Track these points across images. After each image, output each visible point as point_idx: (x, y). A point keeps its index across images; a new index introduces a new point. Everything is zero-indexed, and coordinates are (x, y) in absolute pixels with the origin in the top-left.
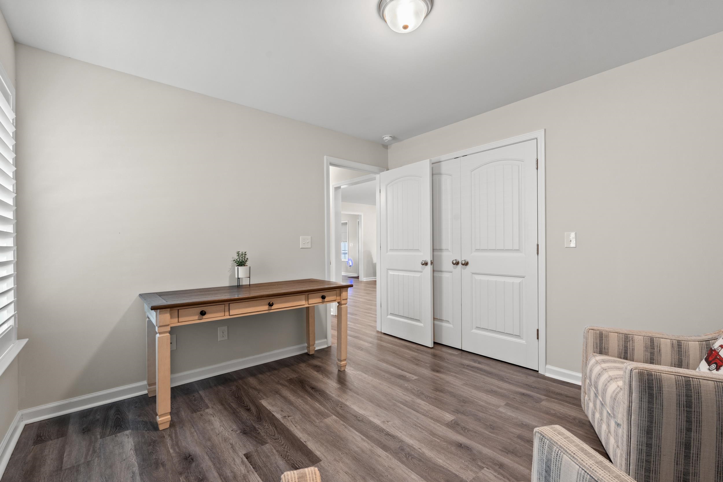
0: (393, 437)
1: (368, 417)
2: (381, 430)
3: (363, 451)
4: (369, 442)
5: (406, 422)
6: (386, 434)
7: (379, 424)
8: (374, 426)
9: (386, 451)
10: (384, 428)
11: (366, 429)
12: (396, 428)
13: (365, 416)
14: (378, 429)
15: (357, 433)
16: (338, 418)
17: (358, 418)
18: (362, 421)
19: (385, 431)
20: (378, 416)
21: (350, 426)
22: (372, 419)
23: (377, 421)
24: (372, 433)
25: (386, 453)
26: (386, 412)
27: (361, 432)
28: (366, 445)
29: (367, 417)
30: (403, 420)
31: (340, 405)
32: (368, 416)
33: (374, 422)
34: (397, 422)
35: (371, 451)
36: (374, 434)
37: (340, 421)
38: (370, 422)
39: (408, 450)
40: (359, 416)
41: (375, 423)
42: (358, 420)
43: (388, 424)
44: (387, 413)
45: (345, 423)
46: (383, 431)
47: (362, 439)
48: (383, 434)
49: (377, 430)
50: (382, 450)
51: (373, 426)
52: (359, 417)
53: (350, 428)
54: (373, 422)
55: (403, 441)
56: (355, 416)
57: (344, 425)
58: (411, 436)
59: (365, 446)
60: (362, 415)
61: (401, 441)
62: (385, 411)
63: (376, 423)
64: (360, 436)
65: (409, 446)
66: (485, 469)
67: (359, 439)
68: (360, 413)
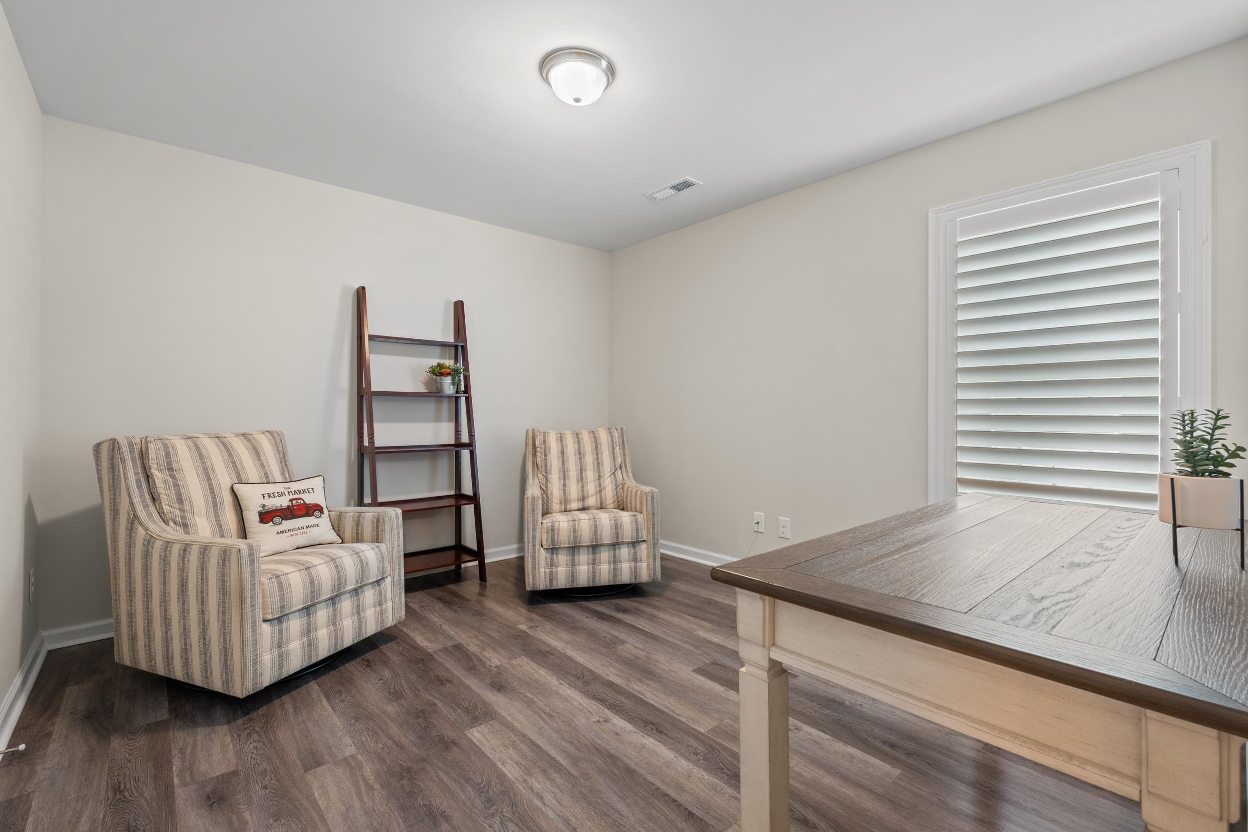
0: (595, 697)
1: (635, 730)
2: (613, 707)
3: (640, 680)
4: (632, 691)
5: (565, 722)
6: (605, 701)
7: (616, 716)
8: (624, 713)
9: (608, 681)
10: (607, 711)
11: (637, 709)
12: (586, 711)
13: (641, 733)
14: (617, 709)
15: (652, 702)
16: (693, 728)
17: (655, 728)
18: (645, 722)
19: (606, 705)
20: (617, 734)
21: (666, 712)
22: (628, 726)
23: (619, 722)
24: (628, 703)
25: (609, 679)
26: (599, 742)
27: (645, 704)
28: (636, 688)
29: (637, 731)
30: (570, 725)
31: (700, 760)
32: (634, 732)
33: (624, 720)
34: (581, 721)
35: (629, 681)
36: (625, 701)
37: (687, 723)
38: (631, 719)
39: (577, 683)
40: (652, 733)
41: (622, 718)
42: (654, 724)
43: (600, 717)
44: (596, 740)
45: (676, 718)
46: (610, 705)
47: (643, 694)
48: (610, 701)
49: (619, 706)
50: (615, 682)
51: (626, 713)
52: (652, 729)
53: (665, 710)
54: (627, 721)
55: (582, 692)
56: (661, 731)
57: (678, 715)
58: (566, 699)
59: (638, 686)
60: (647, 734)
61: (586, 693)
62: (599, 745)
63: (620, 719)
64: (647, 698)
65: (575, 687)
66: (493, 665)
67: (648, 694)
68: (652, 740)
